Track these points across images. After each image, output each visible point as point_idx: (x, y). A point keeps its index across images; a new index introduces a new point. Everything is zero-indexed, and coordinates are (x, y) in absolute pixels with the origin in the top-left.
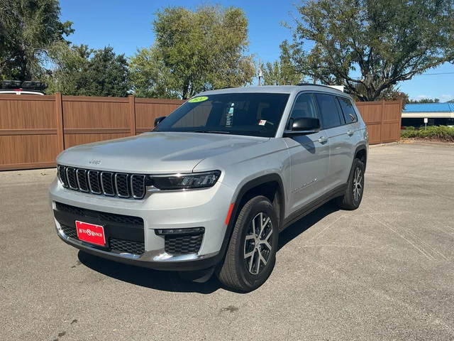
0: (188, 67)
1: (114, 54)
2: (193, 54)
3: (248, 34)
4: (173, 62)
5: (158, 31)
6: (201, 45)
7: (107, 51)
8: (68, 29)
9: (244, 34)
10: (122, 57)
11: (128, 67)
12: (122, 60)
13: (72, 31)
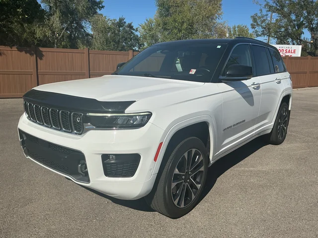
0: (180, 31)
1: (125, 23)
2: (183, 22)
3: (222, 7)
4: (169, 28)
5: (159, 6)
6: (189, 15)
7: (121, 20)
8: (101, 6)
9: (219, 7)
10: (131, 24)
11: (134, 31)
12: (130, 26)
13: (103, 7)
